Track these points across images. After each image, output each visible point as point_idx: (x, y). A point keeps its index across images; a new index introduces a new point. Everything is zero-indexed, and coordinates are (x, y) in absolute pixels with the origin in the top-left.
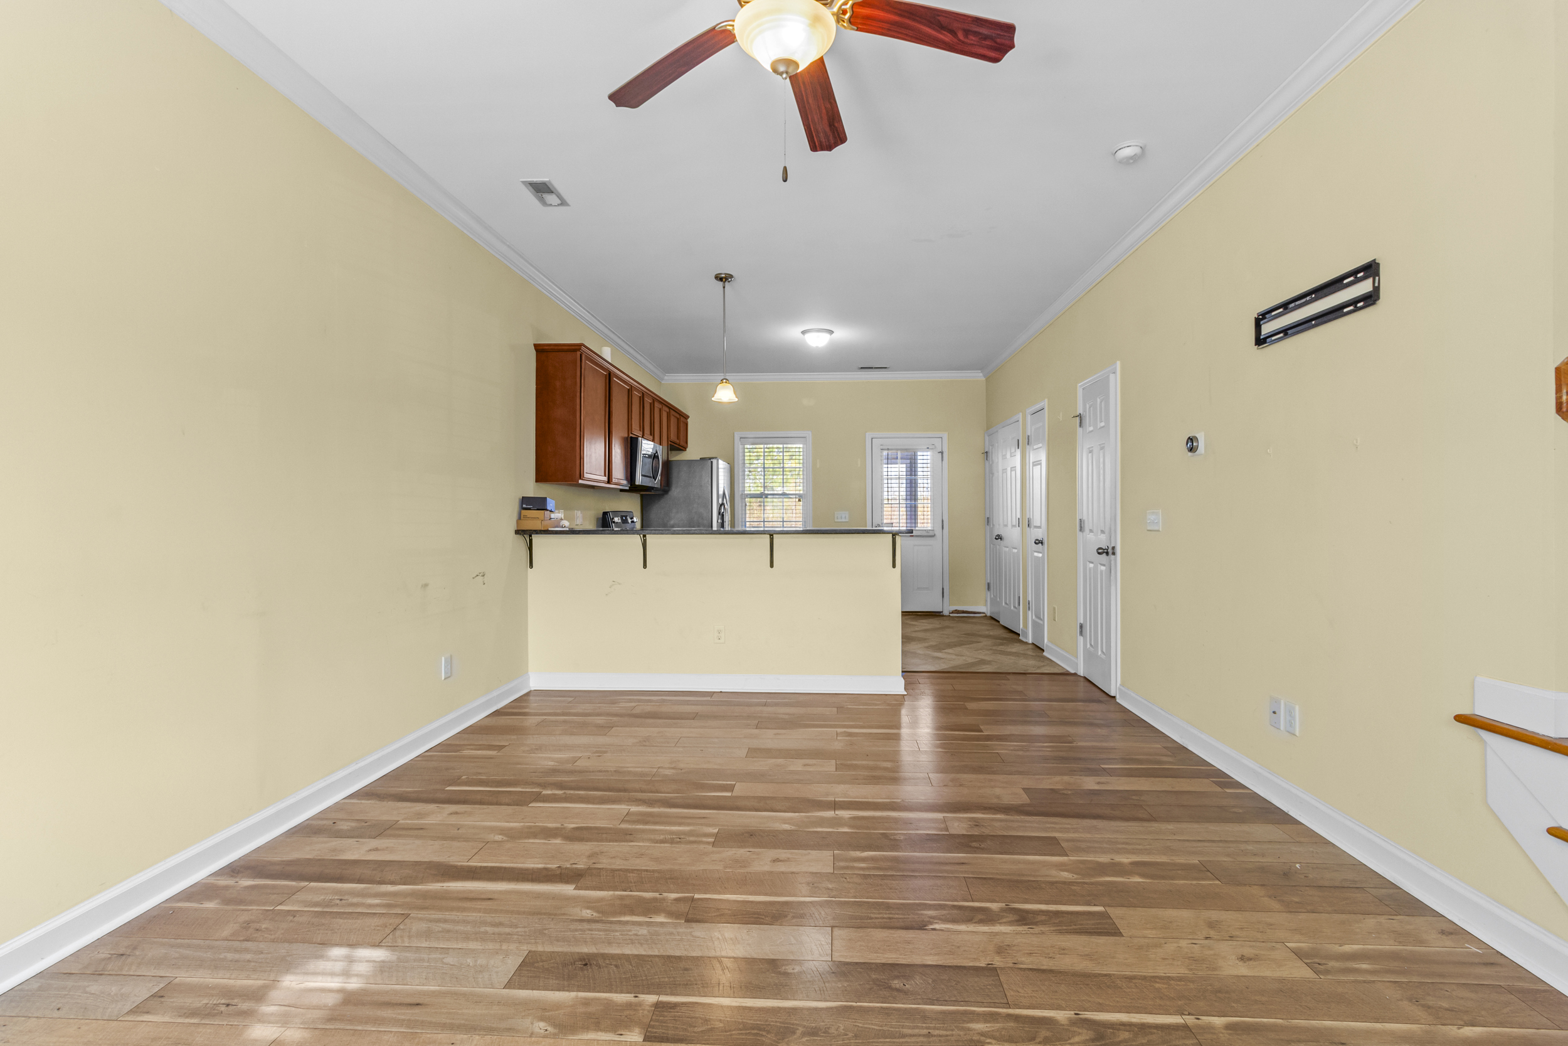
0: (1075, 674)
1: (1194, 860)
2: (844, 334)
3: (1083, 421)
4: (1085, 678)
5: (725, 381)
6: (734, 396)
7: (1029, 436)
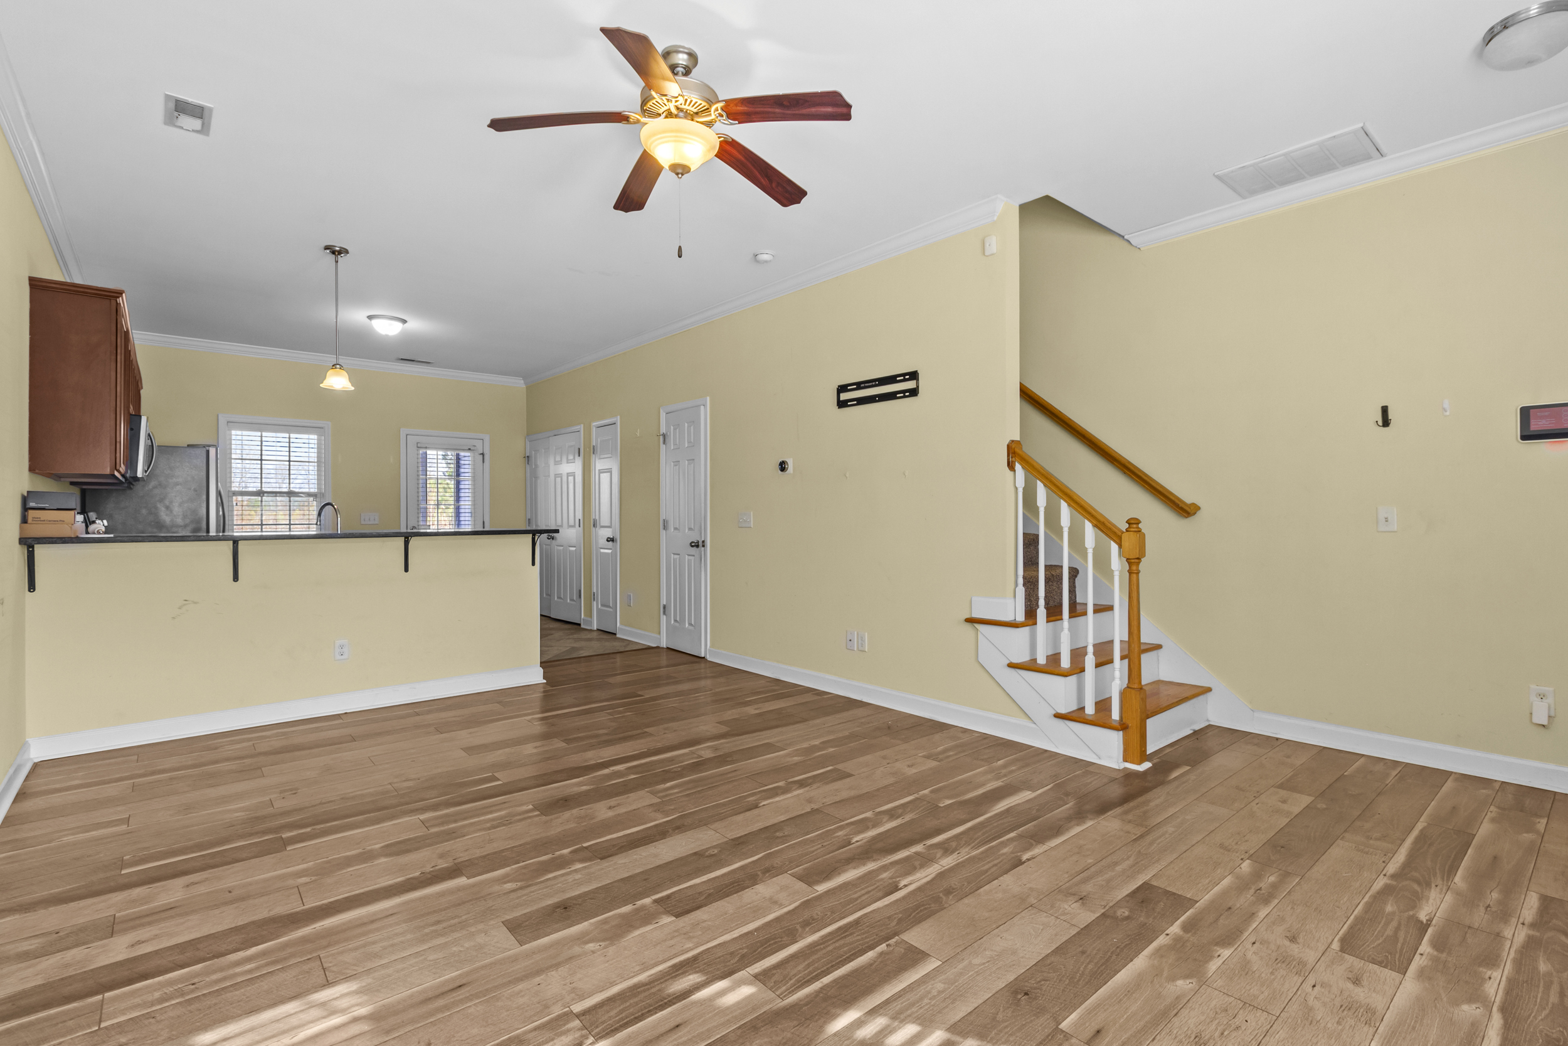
0: (658, 647)
1: (847, 733)
2: (416, 325)
3: (667, 440)
4: (668, 648)
5: (338, 366)
6: (350, 384)
7: (594, 446)
